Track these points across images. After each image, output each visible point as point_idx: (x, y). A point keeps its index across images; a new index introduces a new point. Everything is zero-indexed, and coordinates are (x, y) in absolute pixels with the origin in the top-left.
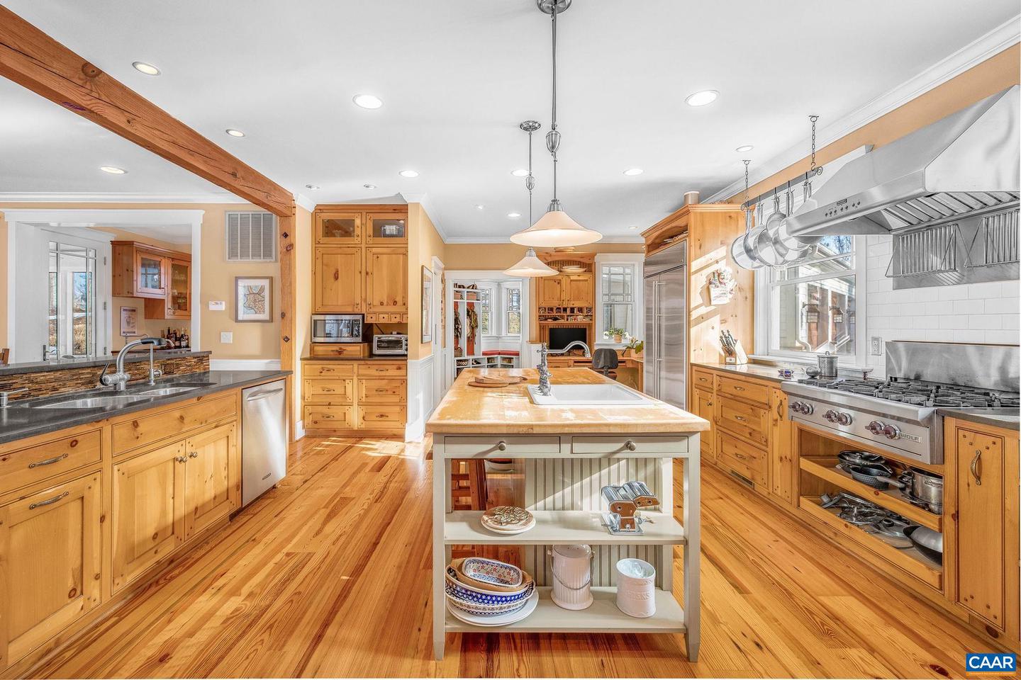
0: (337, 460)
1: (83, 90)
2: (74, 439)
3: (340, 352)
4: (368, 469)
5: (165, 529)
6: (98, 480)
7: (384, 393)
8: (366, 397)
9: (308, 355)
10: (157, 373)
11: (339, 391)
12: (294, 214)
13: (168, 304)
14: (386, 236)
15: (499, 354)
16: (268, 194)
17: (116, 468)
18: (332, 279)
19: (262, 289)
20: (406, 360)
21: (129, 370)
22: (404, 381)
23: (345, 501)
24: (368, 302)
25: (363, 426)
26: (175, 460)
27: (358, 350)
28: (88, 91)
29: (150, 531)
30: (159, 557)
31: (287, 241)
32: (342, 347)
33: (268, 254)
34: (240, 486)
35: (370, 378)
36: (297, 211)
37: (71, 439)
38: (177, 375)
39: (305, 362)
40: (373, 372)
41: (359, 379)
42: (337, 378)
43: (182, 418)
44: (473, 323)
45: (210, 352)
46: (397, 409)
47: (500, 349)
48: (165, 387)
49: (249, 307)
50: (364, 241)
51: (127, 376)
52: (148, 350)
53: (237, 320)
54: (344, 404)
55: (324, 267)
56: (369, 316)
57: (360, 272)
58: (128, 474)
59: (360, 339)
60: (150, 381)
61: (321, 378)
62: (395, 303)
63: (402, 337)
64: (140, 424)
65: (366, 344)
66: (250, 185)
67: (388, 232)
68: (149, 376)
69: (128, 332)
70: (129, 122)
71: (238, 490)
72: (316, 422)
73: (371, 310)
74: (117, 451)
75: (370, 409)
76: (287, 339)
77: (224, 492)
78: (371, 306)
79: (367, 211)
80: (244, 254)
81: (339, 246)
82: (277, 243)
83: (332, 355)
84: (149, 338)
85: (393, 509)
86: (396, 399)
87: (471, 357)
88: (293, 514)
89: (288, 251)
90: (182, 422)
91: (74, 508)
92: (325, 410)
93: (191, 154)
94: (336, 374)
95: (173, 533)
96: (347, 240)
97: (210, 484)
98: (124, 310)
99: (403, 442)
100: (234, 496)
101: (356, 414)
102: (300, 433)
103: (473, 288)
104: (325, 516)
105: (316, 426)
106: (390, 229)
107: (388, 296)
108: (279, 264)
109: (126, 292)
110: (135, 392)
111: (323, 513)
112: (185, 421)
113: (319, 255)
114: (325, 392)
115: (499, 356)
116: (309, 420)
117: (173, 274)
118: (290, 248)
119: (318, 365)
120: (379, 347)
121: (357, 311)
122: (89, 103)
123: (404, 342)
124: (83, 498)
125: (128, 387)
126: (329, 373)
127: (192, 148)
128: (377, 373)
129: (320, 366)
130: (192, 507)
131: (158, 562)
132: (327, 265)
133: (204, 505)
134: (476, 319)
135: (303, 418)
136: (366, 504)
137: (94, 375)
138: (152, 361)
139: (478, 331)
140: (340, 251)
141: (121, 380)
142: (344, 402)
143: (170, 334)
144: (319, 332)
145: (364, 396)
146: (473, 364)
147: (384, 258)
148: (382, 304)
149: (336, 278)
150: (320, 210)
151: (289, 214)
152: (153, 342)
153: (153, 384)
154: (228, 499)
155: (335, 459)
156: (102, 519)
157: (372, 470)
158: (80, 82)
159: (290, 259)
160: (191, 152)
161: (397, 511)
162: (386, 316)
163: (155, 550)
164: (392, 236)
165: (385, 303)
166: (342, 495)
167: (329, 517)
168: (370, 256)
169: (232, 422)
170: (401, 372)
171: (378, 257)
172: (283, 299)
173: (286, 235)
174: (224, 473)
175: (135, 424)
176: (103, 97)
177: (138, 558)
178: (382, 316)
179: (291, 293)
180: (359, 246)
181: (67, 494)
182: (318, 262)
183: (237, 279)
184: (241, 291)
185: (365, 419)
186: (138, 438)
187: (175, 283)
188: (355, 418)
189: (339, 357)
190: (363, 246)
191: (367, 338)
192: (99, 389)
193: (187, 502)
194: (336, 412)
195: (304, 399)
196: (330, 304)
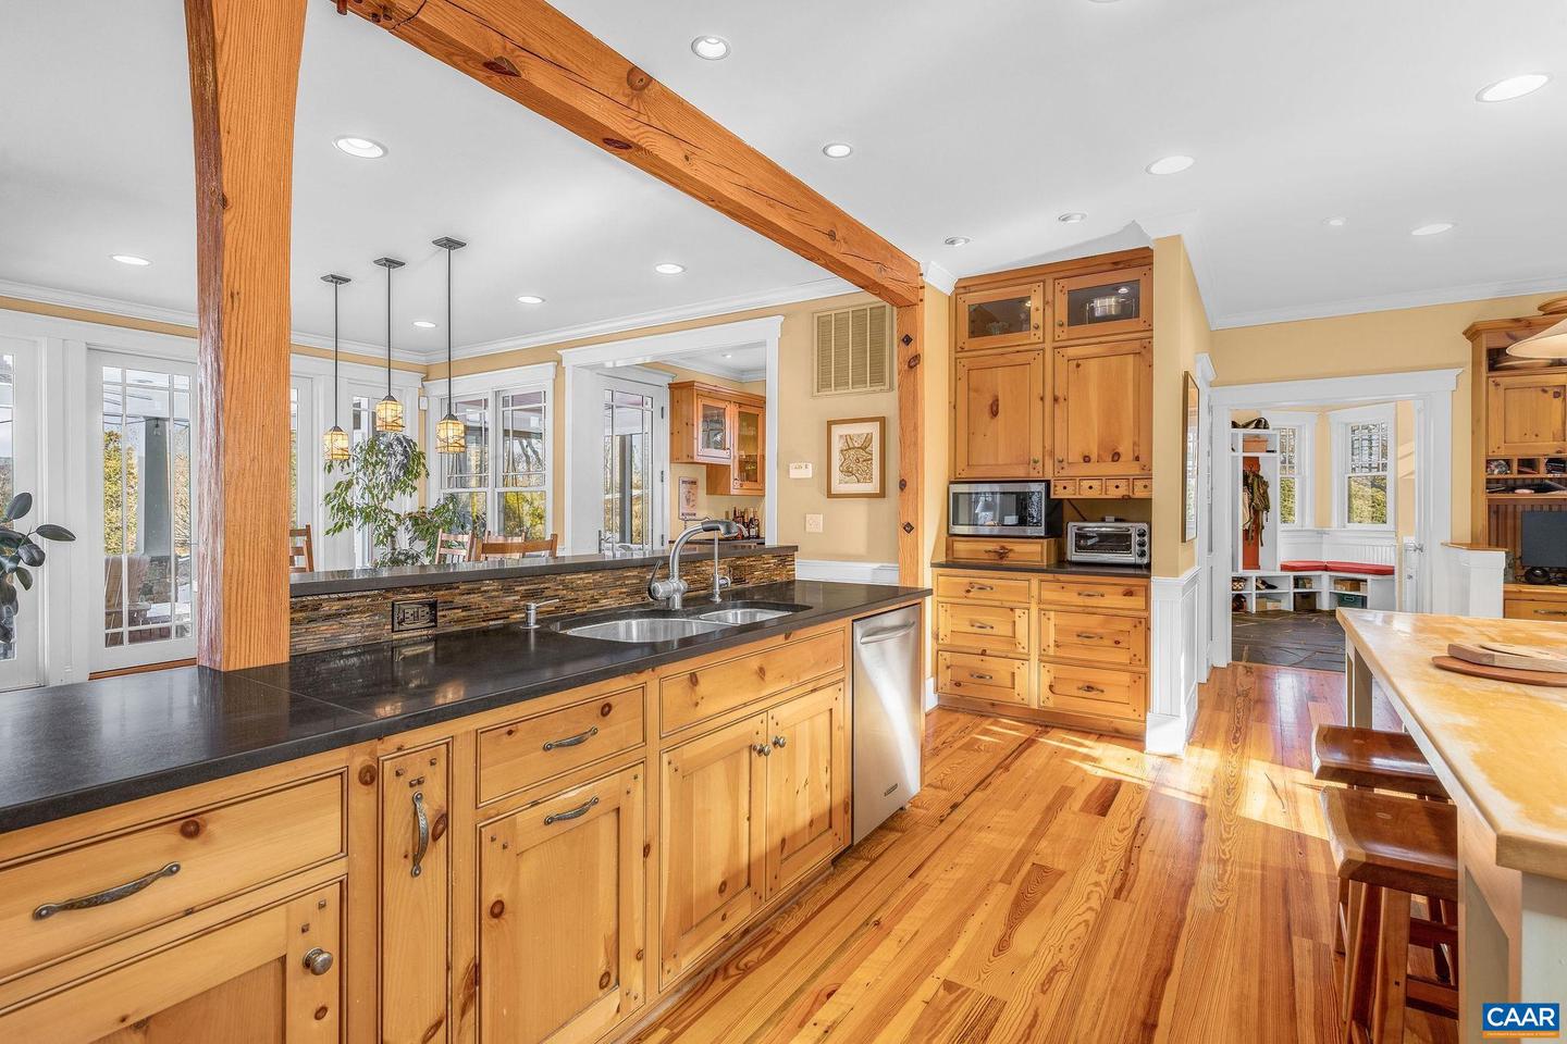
0: (1007, 769)
1: (629, 112)
2: (607, 700)
3: (1002, 555)
4: (1076, 803)
5: (736, 876)
6: (640, 778)
7: (1095, 641)
8: (1057, 646)
9: (942, 559)
10: (724, 582)
11: (1003, 629)
12: (921, 300)
13: (735, 473)
14: (1094, 320)
15: (1326, 569)
16: (883, 267)
17: (665, 758)
18: (986, 416)
19: (869, 438)
20: (1149, 577)
21: (687, 574)
22: (1143, 624)
23: (1044, 876)
24: (1059, 456)
25: (1050, 704)
26: (752, 748)
27: (1035, 550)
28: (634, 114)
29: (716, 879)
30: (727, 927)
31: (911, 350)
32: (1009, 546)
33: (878, 377)
34: (850, 805)
35: (1065, 609)
36: (927, 294)
37: (601, 703)
38: (750, 585)
39: (941, 570)
40: (1071, 597)
41: (1040, 610)
42: (997, 603)
43: (762, 671)
44: (1256, 500)
45: (796, 548)
46: (1125, 678)
47: (1326, 557)
48: (734, 607)
49: (848, 472)
50: (1049, 338)
51: (683, 586)
52: (711, 541)
53: (830, 495)
54: (1010, 655)
55: (972, 394)
56: (1060, 485)
57: (1042, 399)
58: (683, 772)
59: (1041, 530)
60: (713, 595)
61: (968, 601)
62: (1116, 457)
63: (1133, 528)
64: (701, 680)
65: (1053, 539)
66: (856, 252)
67: (1098, 313)
68: (712, 585)
69: (688, 514)
70: (687, 158)
71: (846, 812)
72: (958, 684)
73: (1063, 473)
74: (667, 729)
75: (1066, 672)
76: (909, 528)
77: (824, 814)
78: (1065, 464)
79: (1056, 275)
80: (841, 383)
81: (1000, 350)
82: (894, 356)
83: (986, 559)
84: (712, 522)
85: (1164, 929)
86: (1122, 657)
87: (1253, 574)
88: (941, 881)
89: (911, 367)
90: (763, 679)
91: (606, 826)
92: (975, 661)
93: (770, 205)
94: (997, 596)
95: (749, 884)
96: (1015, 338)
97: (804, 797)
98: (683, 482)
99: (1142, 750)
100: (840, 822)
101: (1034, 677)
102: (930, 700)
103: (1257, 427)
104: (1008, 904)
105: (959, 691)
106: (1104, 305)
107: (1101, 446)
108: (895, 394)
109: (685, 456)
110: (694, 614)
111: (1001, 897)
112: (766, 678)
113: (962, 373)
114: (975, 630)
115: (1325, 575)
116: (946, 676)
117: (740, 426)
118: (914, 362)
119: (962, 578)
120: (1079, 548)
121: (1034, 475)
122: (635, 132)
123: (1135, 539)
124: (618, 809)
125: (686, 601)
126: (982, 594)
127: (771, 193)
128: (1080, 601)
129: (967, 580)
130: (777, 839)
131: (727, 937)
132: (976, 391)
133: (795, 835)
134: (1265, 492)
135: (936, 674)
136: (1095, 897)
137: (642, 579)
138: (716, 557)
139: (1272, 519)
140: (1002, 361)
141: (675, 591)
142: (1011, 649)
143: (739, 517)
144: (963, 517)
145: (1052, 644)
146: (1258, 588)
147: (1093, 367)
148: (1087, 459)
149: (994, 413)
150: (965, 287)
151: (913, 298)
152: (718, 529)
153: (718, 600)
154: (831, 827)
155: (1004, 766)
156: (646, 850)
157: (1085, 808)
158: (624, 101)
159: (915, 385)
160: (772, 202)
161: (1177, 938)
162: (1095, 484)
163: (722, 912)
164: (1106, 318)
165: (1094, 457)
166: (1033, 859)
167: (1021, 908)
168: (1061, 364)
169: (837, 682)
170: (1136, 602)
171: (1078, 366)
172: (902, 456)
173: (907, 340)
174: (825, 779)
175: (694, 680)
176: (655, 122)
177: (697, 925)
178: (1086, 484)
179: (915, 444)
180: (1040, 346)
181: (595, 802)
182: (962, 385)
183: (830, 424)
184: (837, 445)
185: (1056, 689)
186: (697, 704)
187: (743, 440)
188: (1032, 684)
189: (1000, 563)
190: (1048, 346)
191: (1055, 530)
192: (648, 604)
193: (769, 829)
194: (998, 668)
195: (938, 639)
196: (983, 463)
